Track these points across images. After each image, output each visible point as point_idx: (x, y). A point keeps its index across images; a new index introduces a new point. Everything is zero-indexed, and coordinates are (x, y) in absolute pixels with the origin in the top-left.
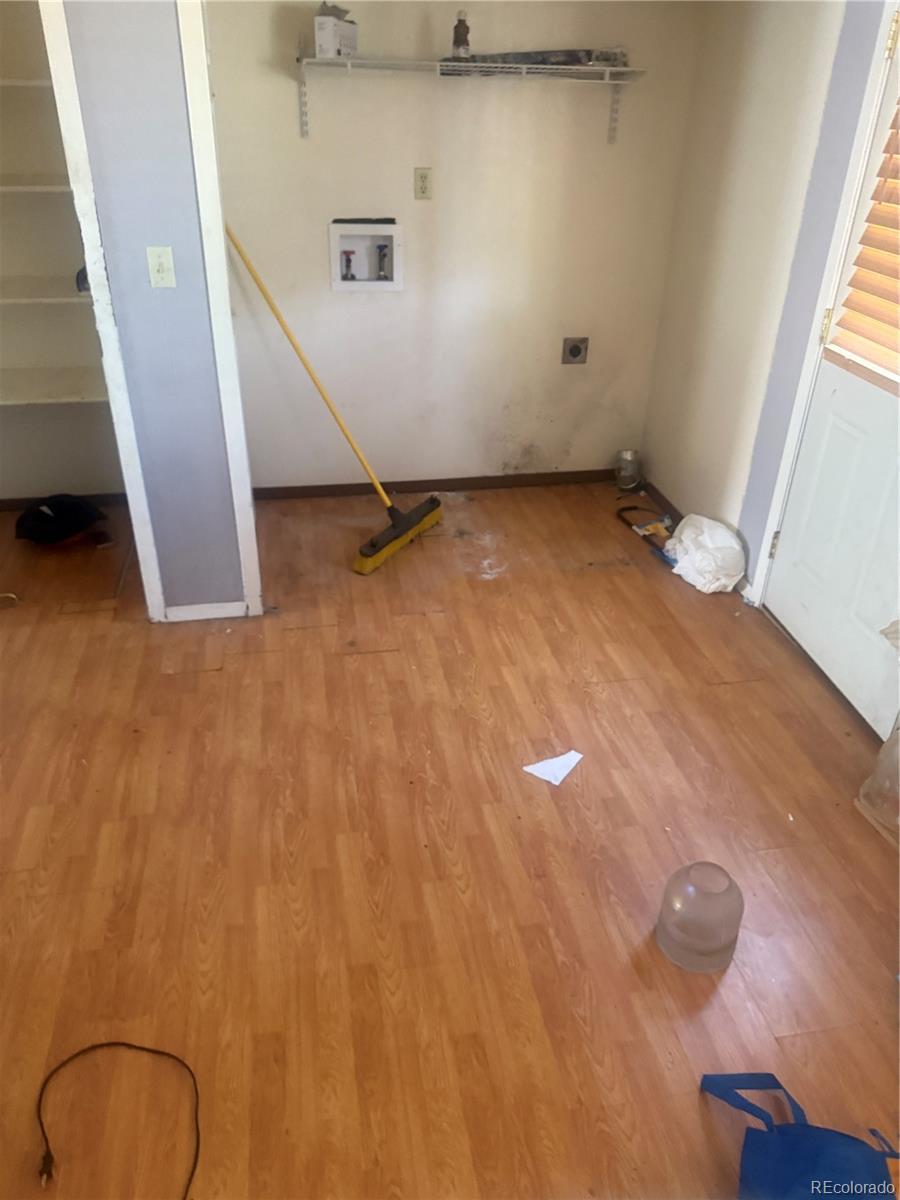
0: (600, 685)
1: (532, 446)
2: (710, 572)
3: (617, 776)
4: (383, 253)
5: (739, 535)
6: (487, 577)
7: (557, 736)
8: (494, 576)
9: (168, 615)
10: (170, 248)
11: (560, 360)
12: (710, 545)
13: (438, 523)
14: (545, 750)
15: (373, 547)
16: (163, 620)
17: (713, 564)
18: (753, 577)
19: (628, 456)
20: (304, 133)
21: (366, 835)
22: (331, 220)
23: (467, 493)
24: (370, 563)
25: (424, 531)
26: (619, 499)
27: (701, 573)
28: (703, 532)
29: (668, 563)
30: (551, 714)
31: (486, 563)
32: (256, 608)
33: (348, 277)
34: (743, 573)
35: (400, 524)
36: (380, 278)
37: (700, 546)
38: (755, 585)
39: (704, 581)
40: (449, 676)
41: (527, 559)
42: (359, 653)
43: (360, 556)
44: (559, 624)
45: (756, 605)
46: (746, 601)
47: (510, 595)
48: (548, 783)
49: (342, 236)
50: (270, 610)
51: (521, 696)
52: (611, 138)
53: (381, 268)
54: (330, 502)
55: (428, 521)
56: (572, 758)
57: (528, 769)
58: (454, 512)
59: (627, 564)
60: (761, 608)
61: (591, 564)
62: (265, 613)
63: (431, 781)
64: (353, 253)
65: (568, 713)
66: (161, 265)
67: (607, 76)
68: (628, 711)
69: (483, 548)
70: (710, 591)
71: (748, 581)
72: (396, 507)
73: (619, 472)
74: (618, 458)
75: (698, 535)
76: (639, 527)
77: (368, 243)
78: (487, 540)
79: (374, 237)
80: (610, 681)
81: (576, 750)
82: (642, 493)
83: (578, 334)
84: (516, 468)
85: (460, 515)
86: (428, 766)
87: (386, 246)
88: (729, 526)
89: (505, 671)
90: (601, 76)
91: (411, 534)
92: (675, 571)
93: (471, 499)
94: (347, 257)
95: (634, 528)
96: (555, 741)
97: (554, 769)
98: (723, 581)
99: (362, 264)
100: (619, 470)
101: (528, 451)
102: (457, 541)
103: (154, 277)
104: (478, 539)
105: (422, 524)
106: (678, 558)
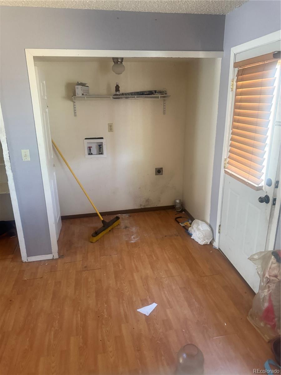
0: (166, 278)
1: (148, 199)
2: (202, 238)
3: (168, 311)
4: (100, 147)
5: (210, 226)
6: (132, 242)
7: (150, 298)
8: (135, 241)
9: (28, 260)
10: (28, 150)
11: (155, 174)
12: (202, 229)
13: (119, 224)
14: (145, 303)
15: (96, 234)
16: (27, 261)
17: (202, 235)
18: (215, 239)
19: (178, 201)
20: (75, 115)
21: (81, 337)
22: (84, 138)
23: (129, 214)
24: (95, 239)
25: (114, 227)
26: (176, 214)
27: (199, 238)
28: (199, 225)
29: (190, 235)
30: (148, 290)
31: (132, 237)
32: (56, 256)
33: (90, 154)
34: (212, 238)
35: (106, 225)
36: (100, 154)
37: (199, 230)
38: (216, 242)
39: (200, 241)
40: (116, 276)
41: (146, 235)
42: (87, 270)
43: (92, 237)
44: (154, 257)
45: (217, 248)
46: (214, 247)
47: (139, 248)
48: (145, 315)
49: (88, 143)
50: (61, 256)
51: (139, 283)
52: (164, 113)
53: (100, 151)
54: (86, 219)
55: (116, 224)
56: (154, 305)
57: (138, 310)
58: (124, 221)
59: (177, 236)
60: (219, 249)
61: (166, 236)
62: (59, 257)
63: (106, 316)
64: (91, 147)
65: (154, 289)
66: (26, 154)
67: (160, 97)
68: (174, 287)
69: (132, 232)
70: (203, 244)
71: (214, 241)
72: (105, 220)
73: (176, 206)
74: (175, 202)
75: (198, 226)
76: (182, 223)
77: (96, 144)
78: (134, 229)
79: (97, 143)
80: (169, 277)
81: (155, 303)
82: (183, 212)
83: (159, 167)
84: (144, 206)
85: (126, 221)
86: (105, 310)
87: (101, 145)
88: (207, 223)
89: (135, 274)
90: (158, 97)
91: (109, 228)
92: (192, 237)
93: (130, 216)
94: (90, 148)
95: (180, 223)
96: (149, 300)
97: (147, 310)
98: (206, 241)
99: (94, 150)
100: (176, 205)
101: (148, 201)
102: (125, 230)
103: (24, 158)
104: (131, 229)
105: (113, 225)
106: (193, 233)
